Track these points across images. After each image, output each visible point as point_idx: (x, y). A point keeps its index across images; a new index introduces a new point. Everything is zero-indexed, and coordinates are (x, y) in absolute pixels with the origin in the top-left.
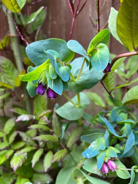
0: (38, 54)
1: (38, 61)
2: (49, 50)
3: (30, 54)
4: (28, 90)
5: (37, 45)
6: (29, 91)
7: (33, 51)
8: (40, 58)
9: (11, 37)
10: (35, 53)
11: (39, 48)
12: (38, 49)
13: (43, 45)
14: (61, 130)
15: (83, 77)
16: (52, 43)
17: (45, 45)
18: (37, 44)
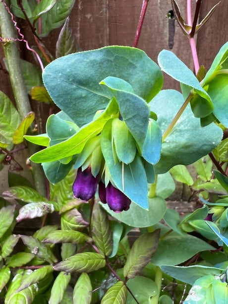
0: (74, 86)
1: (75, 105)
2: (109, 78)
3: (53, 88)
4: (45, 170)
5: (73, 64)
6: (47, 171)
7: (62, 79)
8: (81, 97)
9: (4, 43)
10: (67, 84)
11: (79, 72)
12: (74, 73)
13: (87, 63)
14: (111, 241)
15: (174, 136)
16: (112, 59)
17: (93, 63)
18: (73, 61)
